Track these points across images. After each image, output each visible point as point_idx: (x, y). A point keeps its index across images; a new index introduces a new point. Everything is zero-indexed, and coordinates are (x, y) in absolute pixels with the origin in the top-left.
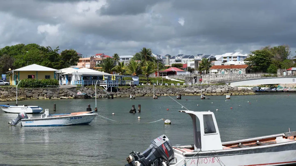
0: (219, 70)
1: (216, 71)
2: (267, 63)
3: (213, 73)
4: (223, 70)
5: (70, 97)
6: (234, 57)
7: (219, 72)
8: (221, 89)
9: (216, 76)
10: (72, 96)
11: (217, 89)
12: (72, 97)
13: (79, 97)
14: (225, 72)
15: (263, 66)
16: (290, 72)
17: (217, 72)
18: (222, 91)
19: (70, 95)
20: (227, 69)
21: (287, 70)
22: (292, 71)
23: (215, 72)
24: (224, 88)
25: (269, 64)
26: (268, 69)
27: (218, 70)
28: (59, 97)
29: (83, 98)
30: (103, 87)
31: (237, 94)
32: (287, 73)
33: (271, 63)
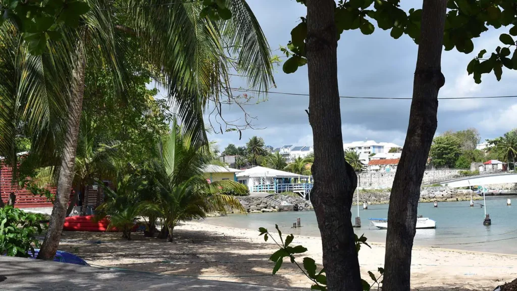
0: (382, 166)
1: (377, 167)
2: (456, 154)
3: (373, 171)
4: (388, 167)
5: (272, 209)
6: (365, 148)
7: (382, 169)
8: (442, 193)
9: (382, 175)
10: (274, 208)
11: (436, 192)
12: (275, 210)
13: (286, 209)
14: (392, 169)
15: (450, 159)
16: (490, 166)
17: (380, 170)
18: (443, 195)
19: (273, 207)
20: (393, 165)
21: (485, 164)
22: (493, 164)
23: (376, 169)
24: (445, 191)
25: (457, 155)
26: (457, 163)
27: (380, 166)
28: (260, 210)
29: (291, 210)
30: (298, 193)
31: (464, 198)
32: (485, 168)
33: (461, 154)
